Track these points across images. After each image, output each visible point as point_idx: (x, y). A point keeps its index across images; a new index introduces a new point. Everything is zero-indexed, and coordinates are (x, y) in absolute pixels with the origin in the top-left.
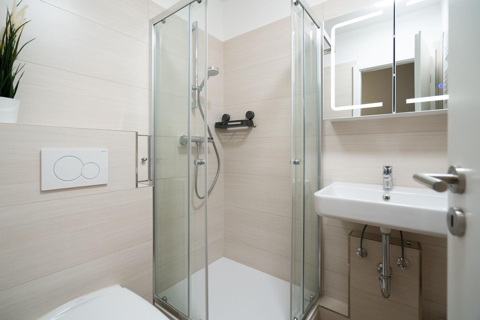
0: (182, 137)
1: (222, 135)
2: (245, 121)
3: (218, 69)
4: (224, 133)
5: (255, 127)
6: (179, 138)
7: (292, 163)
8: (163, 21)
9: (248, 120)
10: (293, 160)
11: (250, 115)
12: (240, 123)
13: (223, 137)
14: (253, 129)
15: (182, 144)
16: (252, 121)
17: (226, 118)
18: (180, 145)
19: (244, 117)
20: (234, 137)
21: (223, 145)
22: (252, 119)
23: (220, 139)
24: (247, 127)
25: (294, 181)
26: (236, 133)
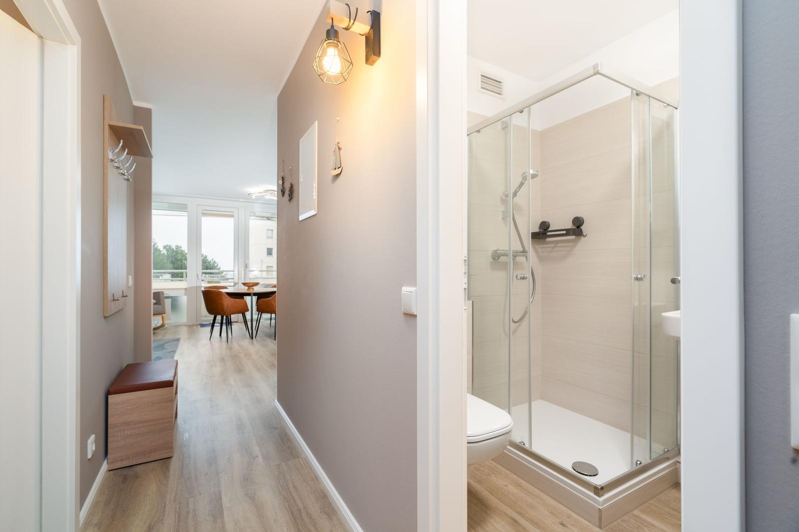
0: (496, 251)
1: (540, 247)
2: (571, 231)
3: (537, 172)
4: (541, 244)
5: (585, 236)
6: (491, 252)
7: (633, 278)
8: (478, 131)
9: (575, 227)
10: (634, 276)
11: (578, 223)
12: (565, 232)
13: (540, 249)
14: (583, 239)
15: (494, 259)
16: (581, 229)
17: (545, 226)
18: (491, 260)
19: (569, 225)
20: (555, 249)
21: (541, 259)
22: (581, 226)
23: (536, 252)
24: (573, 237)
25: (636, 303)
26: (559, 245)
